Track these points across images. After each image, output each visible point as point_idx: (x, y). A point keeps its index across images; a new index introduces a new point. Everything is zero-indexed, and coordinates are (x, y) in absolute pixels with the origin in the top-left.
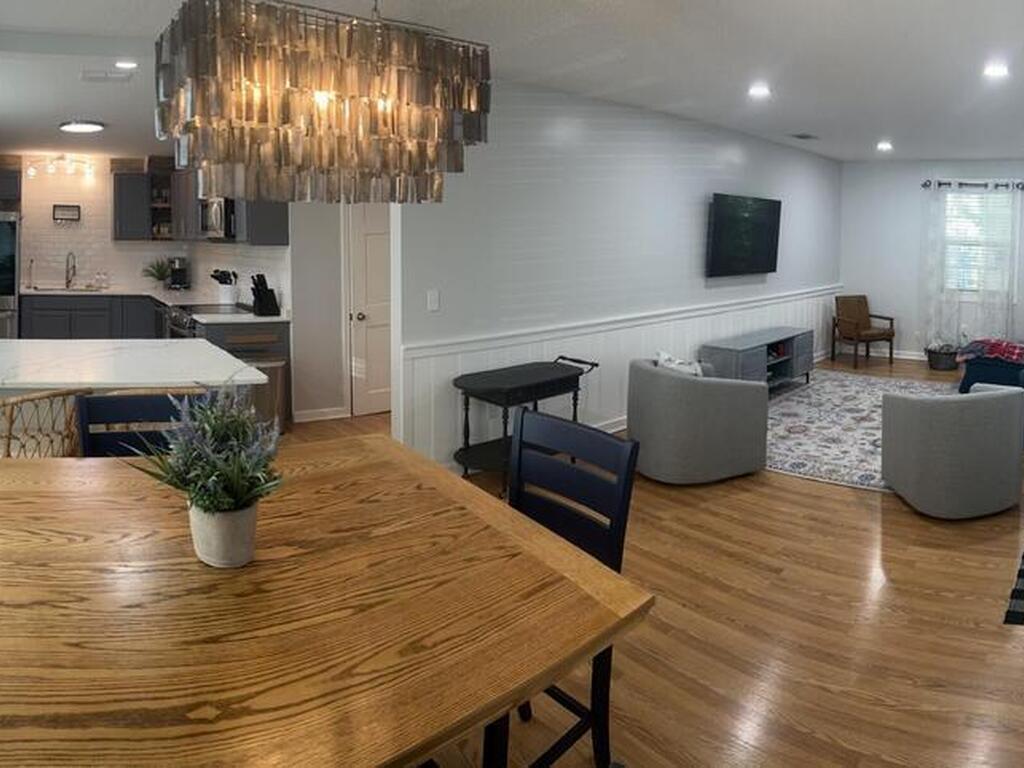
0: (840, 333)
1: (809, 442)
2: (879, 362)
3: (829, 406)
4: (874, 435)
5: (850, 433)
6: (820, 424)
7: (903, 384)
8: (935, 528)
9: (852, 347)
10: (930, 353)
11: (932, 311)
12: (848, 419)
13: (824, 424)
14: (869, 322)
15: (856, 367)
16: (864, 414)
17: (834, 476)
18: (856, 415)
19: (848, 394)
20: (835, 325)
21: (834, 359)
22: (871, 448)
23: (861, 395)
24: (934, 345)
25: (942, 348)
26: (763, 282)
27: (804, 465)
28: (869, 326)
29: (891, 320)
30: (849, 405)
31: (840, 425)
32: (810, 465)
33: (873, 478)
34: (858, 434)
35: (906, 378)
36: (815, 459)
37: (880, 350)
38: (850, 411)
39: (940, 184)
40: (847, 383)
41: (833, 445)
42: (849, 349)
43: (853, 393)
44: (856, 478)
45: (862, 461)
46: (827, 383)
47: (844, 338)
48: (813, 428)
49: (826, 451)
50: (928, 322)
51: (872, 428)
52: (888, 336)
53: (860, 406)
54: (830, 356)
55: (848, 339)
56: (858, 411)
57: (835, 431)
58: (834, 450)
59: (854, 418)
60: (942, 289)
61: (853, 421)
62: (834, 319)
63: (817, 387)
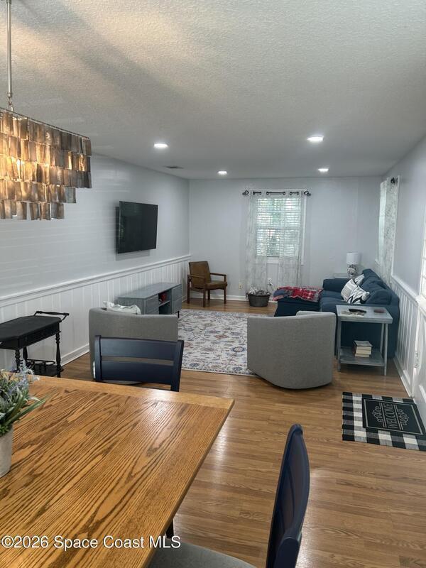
0: (193, 285)
1: (196, 351)
2: (217, 302)
3: (198, 330)
4: (231, 345)
5: (217, 345)
6: (197, 341)
7: (237, 315)
8: (286, 394)
9: (202, 294)
10: (250, 296)
11: (250, 269)
12: (212, 337)
13: (199, 340)
14: (210, 277)
15: (204, 306)
16: (221, 333)
17: (218, 369)
18: (216, 334)
19: (206, 322)
20: (189, 280)
21: (189, 302)
22: (233, 353)
23: (214, 322)
24: (252, 291)
25: (257, 293)
26: (149, 255)
27: (198, 365)
28: (210, 280)
29: (225, 276)
30: (210, 329)
31: (209, 340)
32: (201, 364)
33: (241, 369)
34: (222, 345)
35: (238, 312)
36: (203, 361)
37: (218, 295)
38: (211, 332)
39: (254, 193)
40: (203, 316)
41: (209, 352)
42: (200, 295)
43: (209, 322)
44: (231, 370)
45: (231, 360)
46: (191, 317)
47: (196, 288)
48: (194, 343)
49: (208, 356)
50: (247, 277)
51: (229, 342)
52: (223, 286)
53: (217, 330)
54: (186, 299)
55: (199, 289)
56: (216, 332)
57: (208, 344)
58: (212, 355)
59: (215, 336)
60: (256, 257)
61: (216, 339)
62: (188, 277)
63: (185, 319)
